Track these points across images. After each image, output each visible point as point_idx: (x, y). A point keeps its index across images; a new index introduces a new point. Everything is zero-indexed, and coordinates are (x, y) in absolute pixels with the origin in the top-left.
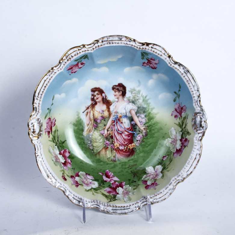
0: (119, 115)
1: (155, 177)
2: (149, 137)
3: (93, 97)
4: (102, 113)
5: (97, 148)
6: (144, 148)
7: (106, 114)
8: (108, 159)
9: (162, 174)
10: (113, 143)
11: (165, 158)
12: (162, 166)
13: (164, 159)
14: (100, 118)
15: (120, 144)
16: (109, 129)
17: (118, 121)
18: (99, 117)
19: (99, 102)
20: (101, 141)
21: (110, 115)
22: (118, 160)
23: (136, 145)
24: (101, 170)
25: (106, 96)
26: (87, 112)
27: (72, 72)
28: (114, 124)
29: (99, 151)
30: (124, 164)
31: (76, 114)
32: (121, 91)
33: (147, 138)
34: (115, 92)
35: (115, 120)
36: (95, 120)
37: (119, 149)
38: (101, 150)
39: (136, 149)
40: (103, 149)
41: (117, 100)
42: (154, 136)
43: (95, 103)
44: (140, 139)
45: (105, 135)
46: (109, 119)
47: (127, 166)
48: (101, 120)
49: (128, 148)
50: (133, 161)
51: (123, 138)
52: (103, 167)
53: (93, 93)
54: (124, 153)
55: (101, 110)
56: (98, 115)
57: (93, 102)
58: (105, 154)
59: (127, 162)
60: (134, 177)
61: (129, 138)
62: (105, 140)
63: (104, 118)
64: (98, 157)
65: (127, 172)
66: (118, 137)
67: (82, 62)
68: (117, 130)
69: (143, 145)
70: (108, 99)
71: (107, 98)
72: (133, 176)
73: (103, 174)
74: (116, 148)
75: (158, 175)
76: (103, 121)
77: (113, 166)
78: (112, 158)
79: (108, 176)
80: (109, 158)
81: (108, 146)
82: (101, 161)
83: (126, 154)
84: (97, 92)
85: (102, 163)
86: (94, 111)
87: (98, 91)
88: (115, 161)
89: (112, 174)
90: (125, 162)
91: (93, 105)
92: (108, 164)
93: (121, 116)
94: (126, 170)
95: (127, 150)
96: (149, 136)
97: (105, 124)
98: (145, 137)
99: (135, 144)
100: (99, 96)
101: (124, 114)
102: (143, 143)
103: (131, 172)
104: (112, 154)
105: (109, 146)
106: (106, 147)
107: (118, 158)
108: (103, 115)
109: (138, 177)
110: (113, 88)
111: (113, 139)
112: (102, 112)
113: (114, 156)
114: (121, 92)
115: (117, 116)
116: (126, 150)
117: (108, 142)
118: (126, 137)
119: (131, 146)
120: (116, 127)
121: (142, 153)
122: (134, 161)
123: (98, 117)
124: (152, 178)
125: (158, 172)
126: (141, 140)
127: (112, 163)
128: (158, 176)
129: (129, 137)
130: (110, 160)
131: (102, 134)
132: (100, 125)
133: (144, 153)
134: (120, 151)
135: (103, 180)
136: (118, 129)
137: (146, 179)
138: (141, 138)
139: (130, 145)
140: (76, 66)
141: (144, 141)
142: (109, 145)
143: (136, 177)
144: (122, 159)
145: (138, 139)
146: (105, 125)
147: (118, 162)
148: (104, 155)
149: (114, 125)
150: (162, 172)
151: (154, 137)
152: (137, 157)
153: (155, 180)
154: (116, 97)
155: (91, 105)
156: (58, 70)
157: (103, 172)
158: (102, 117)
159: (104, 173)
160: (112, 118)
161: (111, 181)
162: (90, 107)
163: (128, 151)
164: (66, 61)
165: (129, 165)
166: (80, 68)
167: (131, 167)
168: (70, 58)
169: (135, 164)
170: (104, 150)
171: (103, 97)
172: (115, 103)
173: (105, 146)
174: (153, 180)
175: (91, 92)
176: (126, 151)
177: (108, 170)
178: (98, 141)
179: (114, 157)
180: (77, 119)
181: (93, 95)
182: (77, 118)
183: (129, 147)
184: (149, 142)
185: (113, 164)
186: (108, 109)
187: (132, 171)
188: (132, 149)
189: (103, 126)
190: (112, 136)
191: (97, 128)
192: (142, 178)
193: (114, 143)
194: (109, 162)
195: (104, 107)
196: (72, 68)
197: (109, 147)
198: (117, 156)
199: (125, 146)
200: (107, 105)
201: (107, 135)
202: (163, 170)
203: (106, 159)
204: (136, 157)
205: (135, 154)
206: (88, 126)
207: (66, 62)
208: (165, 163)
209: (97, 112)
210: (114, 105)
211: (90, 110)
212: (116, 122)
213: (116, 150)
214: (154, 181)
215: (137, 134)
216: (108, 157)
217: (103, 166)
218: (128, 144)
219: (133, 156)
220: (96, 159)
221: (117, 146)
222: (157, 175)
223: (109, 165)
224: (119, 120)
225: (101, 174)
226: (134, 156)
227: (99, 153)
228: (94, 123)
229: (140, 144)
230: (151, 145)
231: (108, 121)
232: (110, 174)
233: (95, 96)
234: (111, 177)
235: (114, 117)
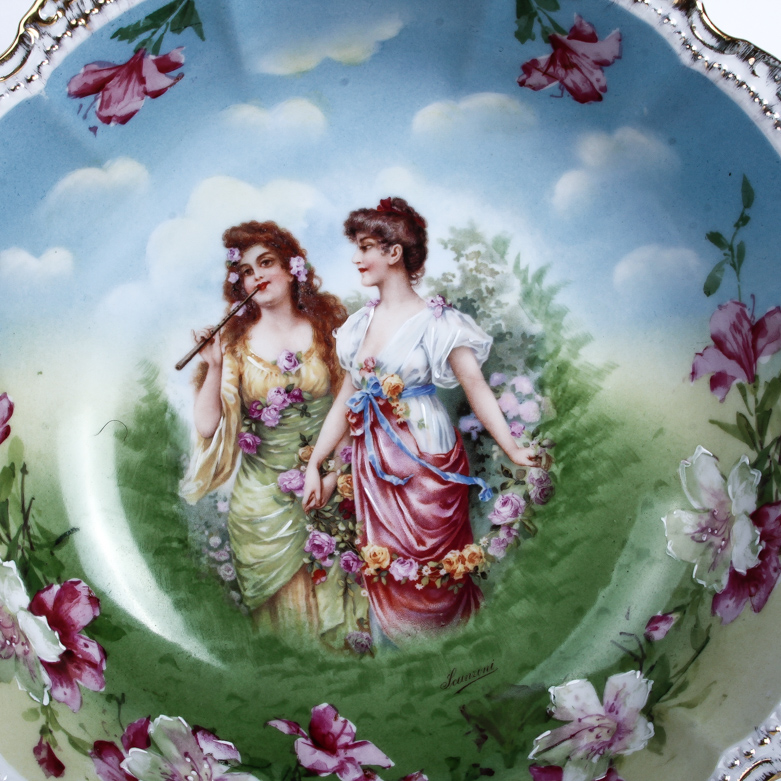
0: (388, 381)
1: (610, 745)
2: (562, 509)
3: (234, 278)
4: (287, 373)
5: (262, 572)
6: (531, 569)
7: (313, 374)
8: (328, 639)
9: (651, 726)
10: (352, 544)
11: (664, 627)
12: (648, 675)
13: (658, 635)
14: (280, 398)
15: (393, 552)
16: (332, 464)
17: (381, 415)
18: (271, 394)
19: (272, 306)
20: (284, 532)
21: (335, 378)
22: (387, 642)
23: (487, 556)
24: (284, 702)
25: (310, 274)
26: (205, 367)
27: (105, 113)
28: (359, 432)
29: (271, 590)
30: (417, 664)
31: (140, 375)
32: (398, 241)
33: (553, 514)
34: (364, 249)
35: (362, 413)
36: (250, 411)
37: (390, 577)
38: (285, 587)
39: (490, 576)
40: (295, 577)
41: (374, 293)
42: (591, 499)
43: (247, 312)
44: (509, 520)
45: (305, 495)
46: (331, 404)
47: (438, 680)
48: (281, 412)
49: (443, 572)
50: (471, 647)
51: (414, 516)
52: (296, 688)
53: (236, 257)
54: (419, 600)
55: (284, 355)
56: (264, 383)
57: (235, 306)
58: (309, 611)
59: (435, 655)
60: (479, 743)
61: (449, 513)
62: (309, 527)
63: (300, 398)
65: (439, 713)
67: (163, 51)
68: (378, 468)
69: (530, 553)
70: (321, 290)
71: (315, 282)
72: (474, 736)
73: (294, 725)
74: (371, 571)
75: (630, 731)
76: (294, 416)
77: (355, 677)
78: (351, 629)
79: (323, 741)
80: (334, 630)
81: (324, 559)
82: (287, 652)
83: (433, 606)
84: (257, 251)
85: (289, 663)
86: (241, 360)
87: (266, 244)
88: (366, 649)
89: (347, 730)
90: (428, 657)
92: (323, 667)
93: (396, 388)
94: (434, 702)
95: (438, 584)
96: (560, 498)
97: (308, 431)
98: (537, 507)
99: (485, 549)
100: (274, 271)
101: (415, 377)
102: (529, 544)
103: (459, 716)
104: (350, 606)
105: (328, 562)
106: (316, 567)
107: (381, 630)
108: (292, 380)
109: (502, 742)
110: (353, 228)
111: (355, 523)
112: (286, 364)
113: (360, 622)
114: (398, 249)
115: (377, 385)
116: (431, 585)
117: (324, 537)
118: (429, 510)
119: (462, 559)
120: (370, 452)
121: (524, 601)
122: (481, 650)
123: (266, 390)
124: (592, 751)
125: (624, 713)
126: (516, 526)
127: (351, 659)
128: (627, 739)
129: (446, 506)
130: (338, 643)
131: (291, 493)
132: (280, 439)
133: (533, 600)
134: (393, 592)
135: (298, 763)
136: (383, 463)
137: (555, 755)
138: (516, 513)
139: (452, 555)
140: (129, 77)
141: (536, 530)
142: (331, 556)
143: (491, 742)
144: (408, 640)
145: (497, 521)
146: (306, 442)
147: (383, 657)
148: (304, 617)
149: (360, 439)
150: (648, 712)
151: (590, 507)
152: (495, 622)
153: (612, 762)
154: (369, 277)
155: (225, 321)
156: (11, 83)
157: (298, 718)
158: (287, 391)
159: (305, 721)
160: (346, 399)
161: (341, 769)
162: (217, 337)
163: (444, 593)
164: (58, 29)
165: (447, 671)
166: (156, 94)
167: (458, 687)
168: (86, 17)
169: (485, 663)
170: (300, 587)
171: (295, 278)
172: (363, 310)
173: (306, 560)
174: (595, 759)
175: (227, 251)
176: (429, 593)
177: (325, 705)
178: (267, 535)
179: (362, 628)
180: (145, 406)
181: (234, 267)
182: (146, 399)
183: (446, 566)
184: (562, 534)
185: (353, 664)
186: (323, 349)
187: (470, 710)
188: (467, 575)
189: (294, 445)
190: (346, 500)
191: (259, 454)
192: (526, 747)
193: (358, 542)
194: (331, 658)
195: (303, 336)
196: (99, 87)
197: (329, 568)
198: (376, 623)
199: (424, 563)
200: (315, 326)
201: (318, 495)
202: (655, 697)
203: (314, 636)
204: (488, 623)
205: (483, 604)
206: (207, 445)
207: (58, 40)
208: (663, 658)
209: (259, 366)
210: (356, 325)
211: (216, 350)
212: (368, 424)
213: (372, 586)
214: (605, 767)
215: (495, 490)
216: (328, 624)
217: (299, 680)
218: (441, 550)
219: (472, 621)
220: (255, 637)
221: (377, 562)
222: (620, 731)
223: (330, 674)
224: (388, 409)
225: (283, 727)
226: (480, 621)
227: (273, 601)
228: (244, 430)
229: (514, 549)
230: (578, 551)
231: (324, 414)
232: (336, 727)
233: (250, 271)
234: (347, 747)
235: (358, 395)
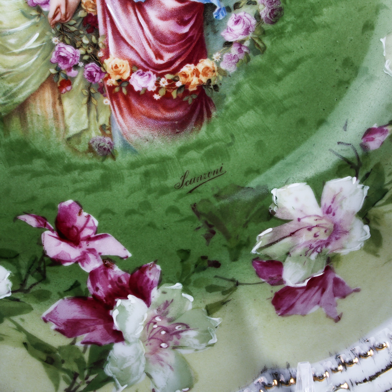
1: (327, 244)
2: (289, 29)
5: (11, 81)
6: (259, 83)
8: (73, 142)
9: (367, 228)
10: (95, 57)
11: (379, 139)
12: (364, 181)
13: (373, 145)
15: (133, 64)
20: (31, 44)
22: (126, 146)
23: (219, 70)
24: (33, 199)
29: (20, 98)
30: (154, 166)
33: (280, 33)
37: (130, 88)
38: (33, 95)
39: (222, 89)
40: (42, 86)
42: (317, 20)
44: (241, 38)
45: (50, 9)
47: (173, 180)
49: (178, 84)
50: (203, 152)
51: (153, 31)
52: (44, 186)
54: (157, 109)
58: (56, 118)
59: (170, 159)
60: (208, 238)
61: (186, 30)
62: (55, 40)
64: (16, 130)
65: (173, 210)
66: (126, 22)
69: (259, 68)
72: (204, 231)
73: (42, 220)
74: (112, 81)
75: (346, 232)
77: (98, 177)
78: (95, 134)
79: (68, 234)
80: (78, 135)
81: (69, 69)
82: (36, 154)
83: (169, 115)
85: (38, 164)
88: (108, 152)
89: (90, 224)
90: (164, 160)
92: (69, 168)
94: (168, 200)
95: (174, 94)
96: (288, 18)
98: (267, 27)
99: (218, 64)
102: (257, 60)
103: (191, 213)
104: (93, 113)
105: (73, 73)
106: (62, 77)
107: (122, 135)
109: (228, 237)
111: (98, 36)
113: (103, 128)
116: (168, 96)
117: (69, 50)
118: (167, 27)
119: (196, 73)
121: (251, 112)
122: (212, 155)
124: (311, 249)
125: (340, 215)
126: (247, 44)
127: (94, 161)
128: (344, 240)
129: (183, 23)
130: (83, 147)
131: (38, 8)
133: (259, 111)
134: (133, 101)
135: (44, 254)
137: (276, 251)
138: (247, 31)
139: (188, 69)
141: (265, 48)
142: (76, 67)
143: (218, 237)
144: (146, 145)
145: (229, 38)
147: (123, 159)
148: (51, 123)
150: (364, 215)
151: (314, 27)
152: (225, 130)
153: (329, 260)
157: (45, 213)
159: (51, 216)
161: (83, 259)
163: (180, 102)
165: (181, 174)
167: (190, 187)
169: (215, 167)
170: (48, 95)
173: (53, 71)
174: (313, 256)
176: (166, 102)
177: (70, 202)
178: (16, 46)
179: (104, 134)
183: (182, 79)
184: (289, 52)
185: (97, 165)
187: (200, 208)
188: (201, 88)
190: (89, 15)
192: (250, 243)
193: (100, 54)
194: (76, 160)
197: (74, 78)
198: (117, 129)
199: (162, 75)
201: (63, 10)
202: (370, 202)
203: (60, 139)
204: (218, 131)
205: (214, 114)
208: (378, 166)
213: (114, 96)
214: (322, 265)
215: (228, 9)
216: (73, 130)
217: (47, 179)
218: (177, 64)
219: (204, 128)
220: (7, 140)
221: (118, 73)
222: (336, 232)
223: (75, 174)
225: (32, 221)
226: (211, 128)
227: (22, 108)
229: (244, 65)
230: (302, 68)
232: (80, 221)
234: (89, 239)
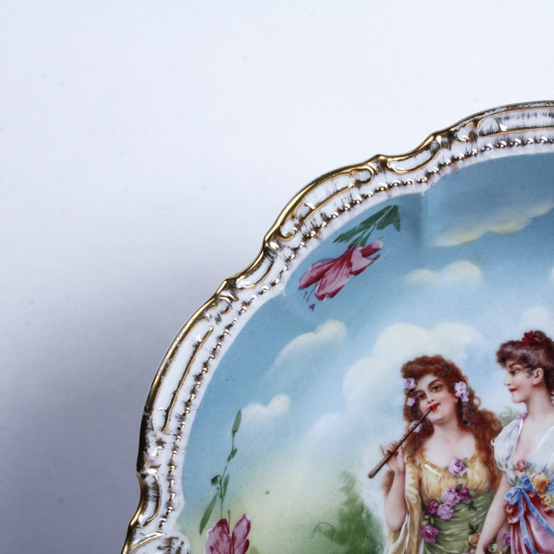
0: (537, 478)
3: (411, 402)
4: (456, 475)
7: (476, 475)
14: (452, 496)
16: (495, 547)
17: (532, 506)
18: (445, 493)
19: (442, 423)
21: (494, 478)
25: (471, 396)
26: (391, 475)
27: (321, 293)
28: (515, 520)
31: (341, 484)
32: (539, 365)
34: (513, 373)
35: (517, 504)
36: (428, 507)
41: (522, 408)
43: (423, 429)
46: (492, 498)
48: (453, 508)
53: (412, 385)
55: (454, 462)
56: (439, 484)
57: (413, 424)
63: (467, 495)
67: (367, 244)
68: (532, 547)
70: (481, 408)
71: (476, 401)
76: (463, 510)
84: (429, 379)
86: (419, 468)
87: (436, 373)
91: (416, 441)
93: (543, 483)
97: (475, 521)
100: (442, 395)
108: (461, 481)
110: (503, 357)
112: (455, 468)
114: (540, 372)
115: (528, 481)
120: (525, 535)
123: (440, 491)
132: (453, 529)
136: (536, 544)
140: (341, 265)
146: (474, 530)
149: (517, 525)
154: (518, 396)
155: (406, 437)
156: (260, 288)
158: (458, 490)
160: (503, 495)
162: (400, 450)
166: (357, 273)
168: (317, 229)
171: (460, 399)
172: (514, 422)
175: (404, 381)
180: (346, 509)
181: (411, 393)
182: (347, 503)
186: (484, 455)
189: (465, 534)
191: (437, 542)
195: (467, 446)
196: (321, 276)
200: (477, 437)
206: (396, 537)
207: (295, 250)
209: (434, 471)
210: (509, 435)
211: (400, 460)
212: (522, 513)
224: (537, 501)
228: (424, 523)
231: (486, 507)
233: (423, 396)
235: (513, 491)
